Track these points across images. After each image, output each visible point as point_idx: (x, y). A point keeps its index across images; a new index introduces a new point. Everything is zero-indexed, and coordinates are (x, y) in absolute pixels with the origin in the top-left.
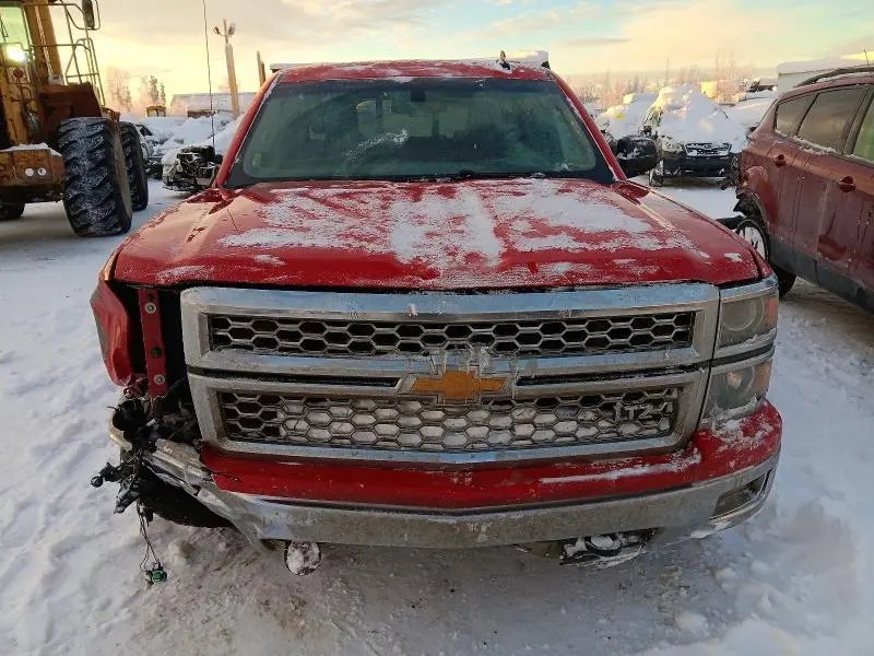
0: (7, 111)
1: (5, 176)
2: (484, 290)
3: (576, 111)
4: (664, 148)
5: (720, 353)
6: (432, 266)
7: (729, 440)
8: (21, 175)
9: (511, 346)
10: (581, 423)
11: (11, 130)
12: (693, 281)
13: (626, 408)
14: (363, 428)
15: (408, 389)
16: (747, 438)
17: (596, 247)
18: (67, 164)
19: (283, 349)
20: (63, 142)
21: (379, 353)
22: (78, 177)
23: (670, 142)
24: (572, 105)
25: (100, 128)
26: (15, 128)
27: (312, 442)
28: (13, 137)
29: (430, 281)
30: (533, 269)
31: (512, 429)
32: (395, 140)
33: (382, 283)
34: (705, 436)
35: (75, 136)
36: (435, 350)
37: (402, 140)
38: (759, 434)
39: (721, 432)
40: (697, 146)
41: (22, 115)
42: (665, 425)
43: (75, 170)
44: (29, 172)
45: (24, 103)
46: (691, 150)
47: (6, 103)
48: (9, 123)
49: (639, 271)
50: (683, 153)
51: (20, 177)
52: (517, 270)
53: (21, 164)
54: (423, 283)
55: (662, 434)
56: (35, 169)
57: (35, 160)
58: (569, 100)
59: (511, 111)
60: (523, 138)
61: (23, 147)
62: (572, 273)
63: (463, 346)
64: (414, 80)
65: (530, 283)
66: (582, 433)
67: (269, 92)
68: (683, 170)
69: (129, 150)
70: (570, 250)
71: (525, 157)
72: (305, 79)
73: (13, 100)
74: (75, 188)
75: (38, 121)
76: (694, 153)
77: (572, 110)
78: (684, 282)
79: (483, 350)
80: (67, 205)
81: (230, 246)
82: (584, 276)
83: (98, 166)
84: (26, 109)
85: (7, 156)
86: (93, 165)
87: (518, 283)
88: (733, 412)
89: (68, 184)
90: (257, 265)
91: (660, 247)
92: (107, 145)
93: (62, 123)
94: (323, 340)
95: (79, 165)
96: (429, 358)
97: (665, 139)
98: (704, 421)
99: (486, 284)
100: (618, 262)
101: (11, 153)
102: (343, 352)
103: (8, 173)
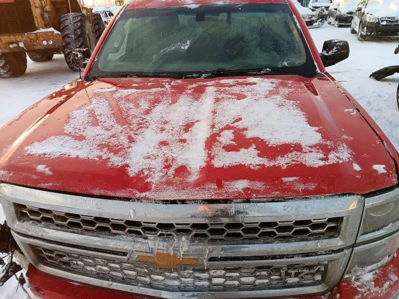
0: (34, 13)
1: (34, 45)
2: (183, 202)
3: (298, 24)
4: (368, 20)
5: (362, 238)
6: (149, 180)
7: (363, 290)
8: (41, 44)
9: (205, 236)
10: (258, 277)
11: (36, 22)
12: (344, 194)
13: (289, 271)
14: (115, 270)
15: (134, 259)
16: (377, 288)
17: (272, 164)
18: (64, 37)
19: (57, 225)
20: (62, 26)
21: (115, 234)
22: (69, 43)
23: (371, 16)
24: (296, 20)
25: (79, 18)
26: (38, 21)
27: (86, 274)
28: (37, 25)
29: (143, 194)
30: (220, 186)
31: (210, 280)
32: (183, 47)
33: (111, 194)
34: (346, 286)
35: (67, 22)
36: (151, 237)
37: (186, 47)
38: (387, 284)
39: (358, 283)
40: (386, 19)
41: (41, 14)
42: (318, 277)
43: (68, 40)
44: (45, 43)
45: (42, 8)
46: (383, 21)
47: (33, 8)
48: (35, 18)
49: (301, 187)
50: (378, 23)
51: (41, 45)
52: (207, 186)
53: (41, 38)
54: (138, 194)
55: (316, 283)
56: (47, 41)
57: (47, 36)
58: (294, 16)
59: (256, 26)
60: (260, 45)
61: (42, 30)
62: (248, 189)
63: (170, 235)
64: (200, 7)
65: (216, 197)
66: (258, 282)
67: (119, 16)
68: (377, 32)
69: (97, 27)
70: (252, 167)
71: (260, 58)
72: (140, 7)
73: (36, 7)
74: (69, 48)
75: (49, 16)
76: (385, 23)
77: (295, 24)
78: (337, 195)
79: (184, 238)
80: (66, 56)
81: (29, 155)
82: (257, 192)
83: (78, 37)
84: (43, 10)
85: (34, 35)
86: (76, 37)
87: (207, 197)
88: (369, 268)
89: (65, 47)
90: (37, 173)
91: (321, 163)
92: (82, 27)
93: (62, 16)
94: (80, 222)
95: (69, 37)
96: (147, 241)
97: (368, 15)
98: (346, 276)
99: (183, 198)
100: (285, 179)
101: (36, 34)
102: (93, 231)
103: (35, 43)
